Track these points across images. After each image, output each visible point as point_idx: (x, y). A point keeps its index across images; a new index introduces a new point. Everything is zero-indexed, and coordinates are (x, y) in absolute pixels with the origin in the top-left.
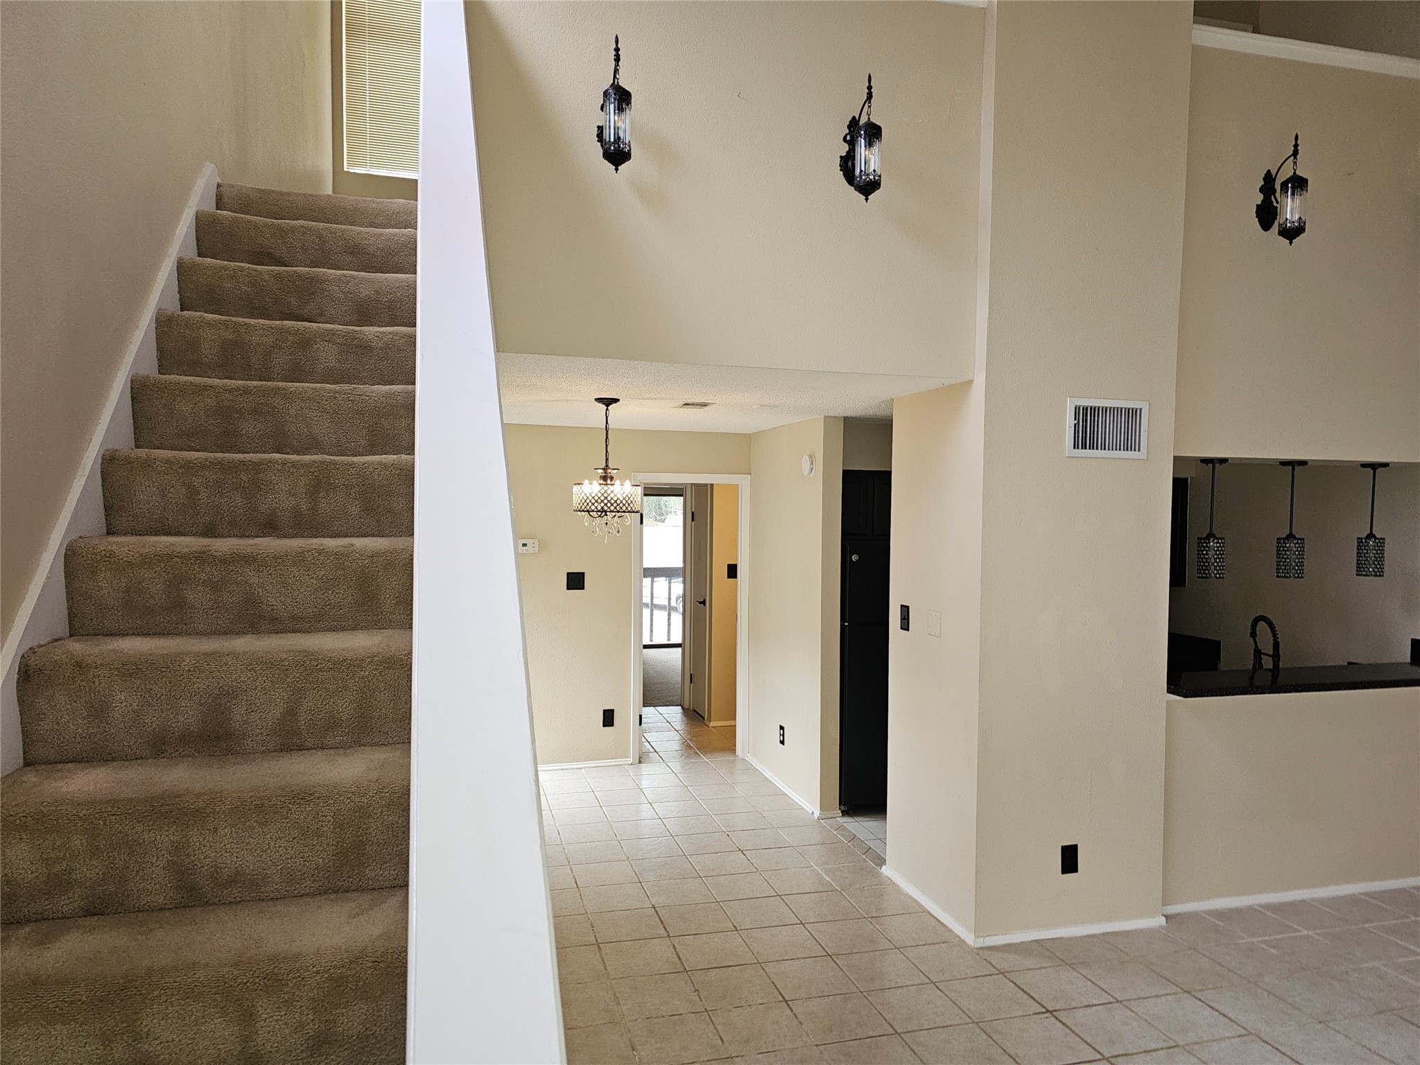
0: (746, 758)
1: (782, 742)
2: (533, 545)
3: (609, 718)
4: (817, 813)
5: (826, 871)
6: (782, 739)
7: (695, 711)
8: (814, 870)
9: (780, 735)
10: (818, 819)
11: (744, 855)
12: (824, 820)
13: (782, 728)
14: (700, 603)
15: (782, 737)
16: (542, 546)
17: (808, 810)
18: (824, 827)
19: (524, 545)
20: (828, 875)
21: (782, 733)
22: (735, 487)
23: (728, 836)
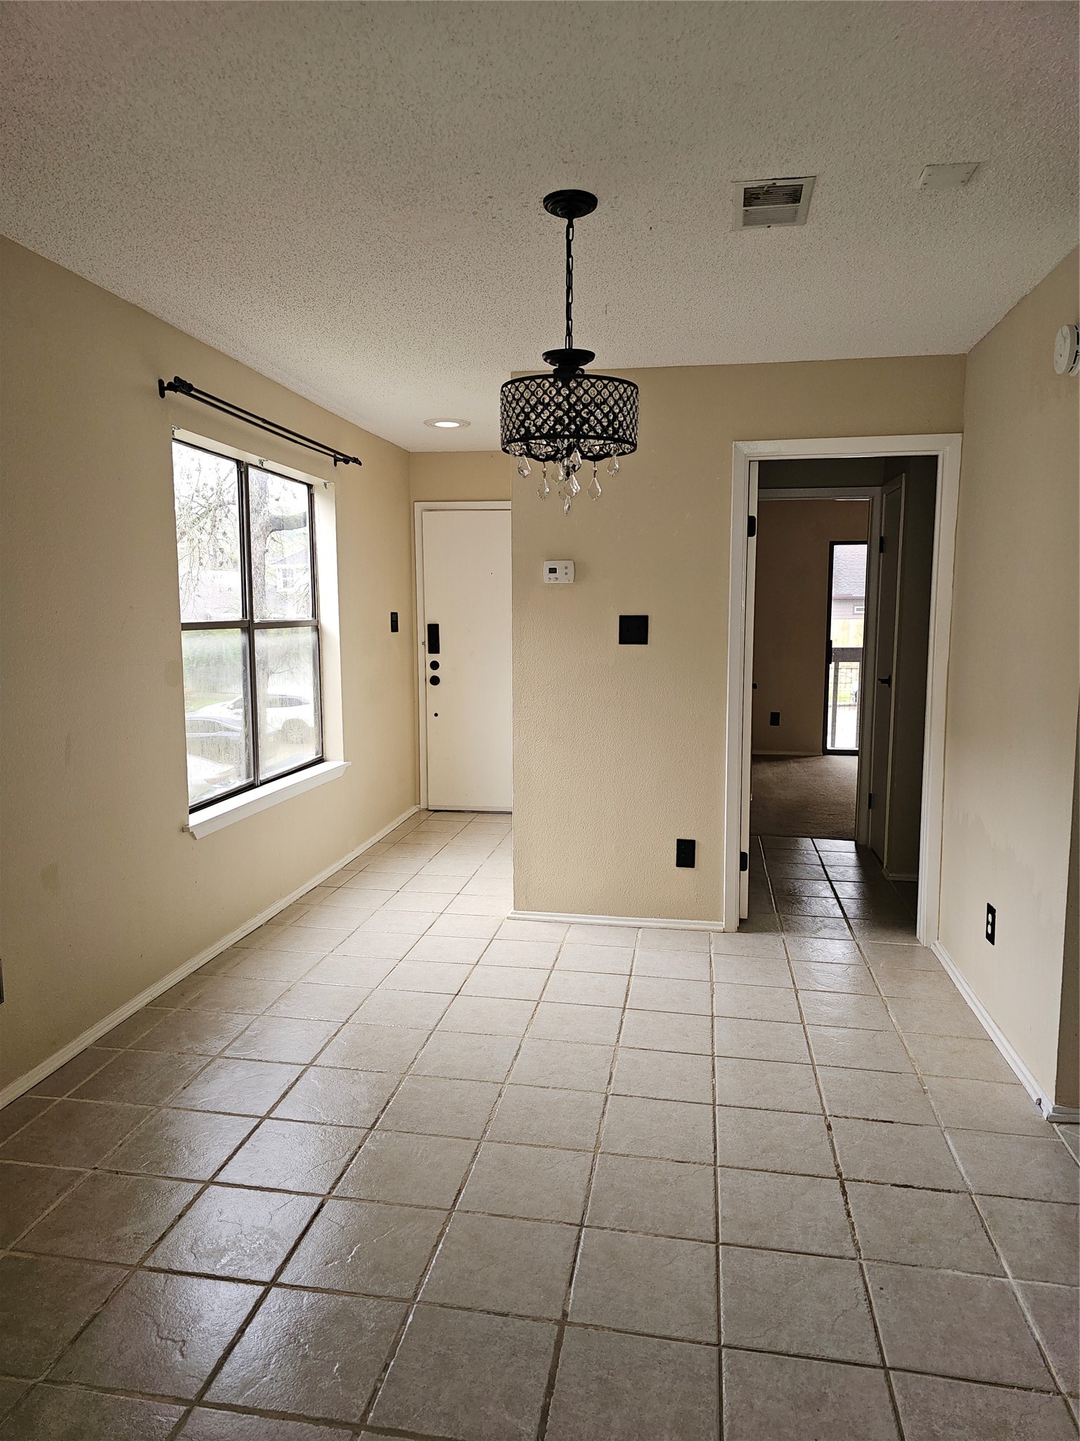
0: (933, 948)
1: (991, 938)
2: (566, 571)
3: (686, 853)
4: (1049, 1106)
5: (1037, 1301)
6: (990, 932)
7: (872, 850)
8: (1004, 1289)
9: (988, 923)
10: (1051, 1120)
11: (844, 1193)
12: (1063, 1127)
13: (991, 910)
14: (883, 681)
15: (989, 927)
16: (580, 572)
17: (1030, 1091)
18: (1059, 1148)
19: (553, 571)
20: (1039, 1319)
21: (990, 920)
22: (930, 463)
23: (829, 1128)
